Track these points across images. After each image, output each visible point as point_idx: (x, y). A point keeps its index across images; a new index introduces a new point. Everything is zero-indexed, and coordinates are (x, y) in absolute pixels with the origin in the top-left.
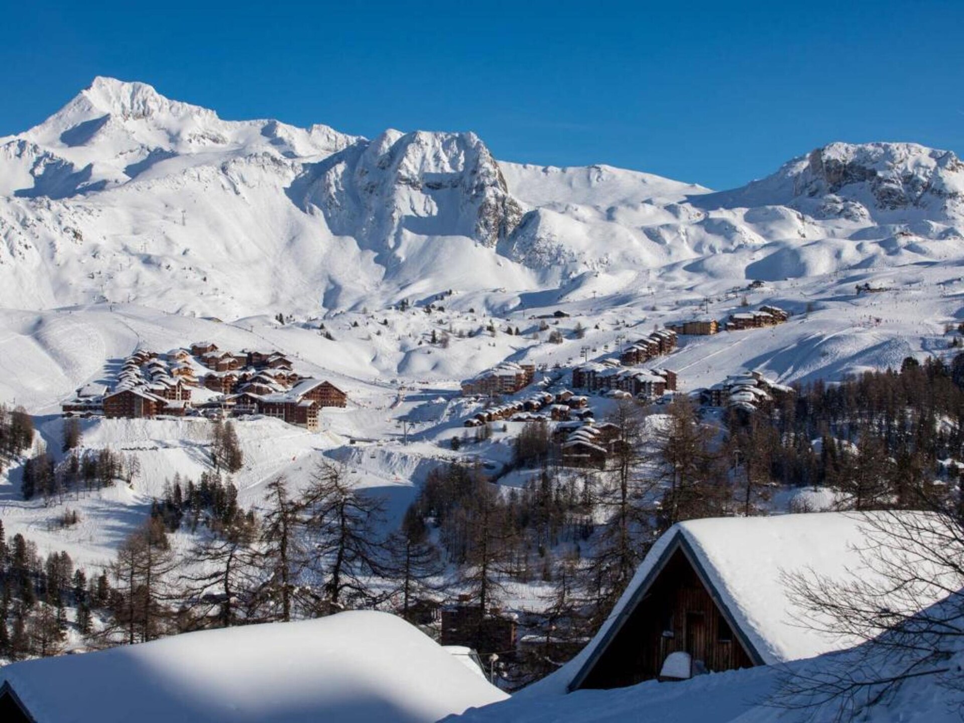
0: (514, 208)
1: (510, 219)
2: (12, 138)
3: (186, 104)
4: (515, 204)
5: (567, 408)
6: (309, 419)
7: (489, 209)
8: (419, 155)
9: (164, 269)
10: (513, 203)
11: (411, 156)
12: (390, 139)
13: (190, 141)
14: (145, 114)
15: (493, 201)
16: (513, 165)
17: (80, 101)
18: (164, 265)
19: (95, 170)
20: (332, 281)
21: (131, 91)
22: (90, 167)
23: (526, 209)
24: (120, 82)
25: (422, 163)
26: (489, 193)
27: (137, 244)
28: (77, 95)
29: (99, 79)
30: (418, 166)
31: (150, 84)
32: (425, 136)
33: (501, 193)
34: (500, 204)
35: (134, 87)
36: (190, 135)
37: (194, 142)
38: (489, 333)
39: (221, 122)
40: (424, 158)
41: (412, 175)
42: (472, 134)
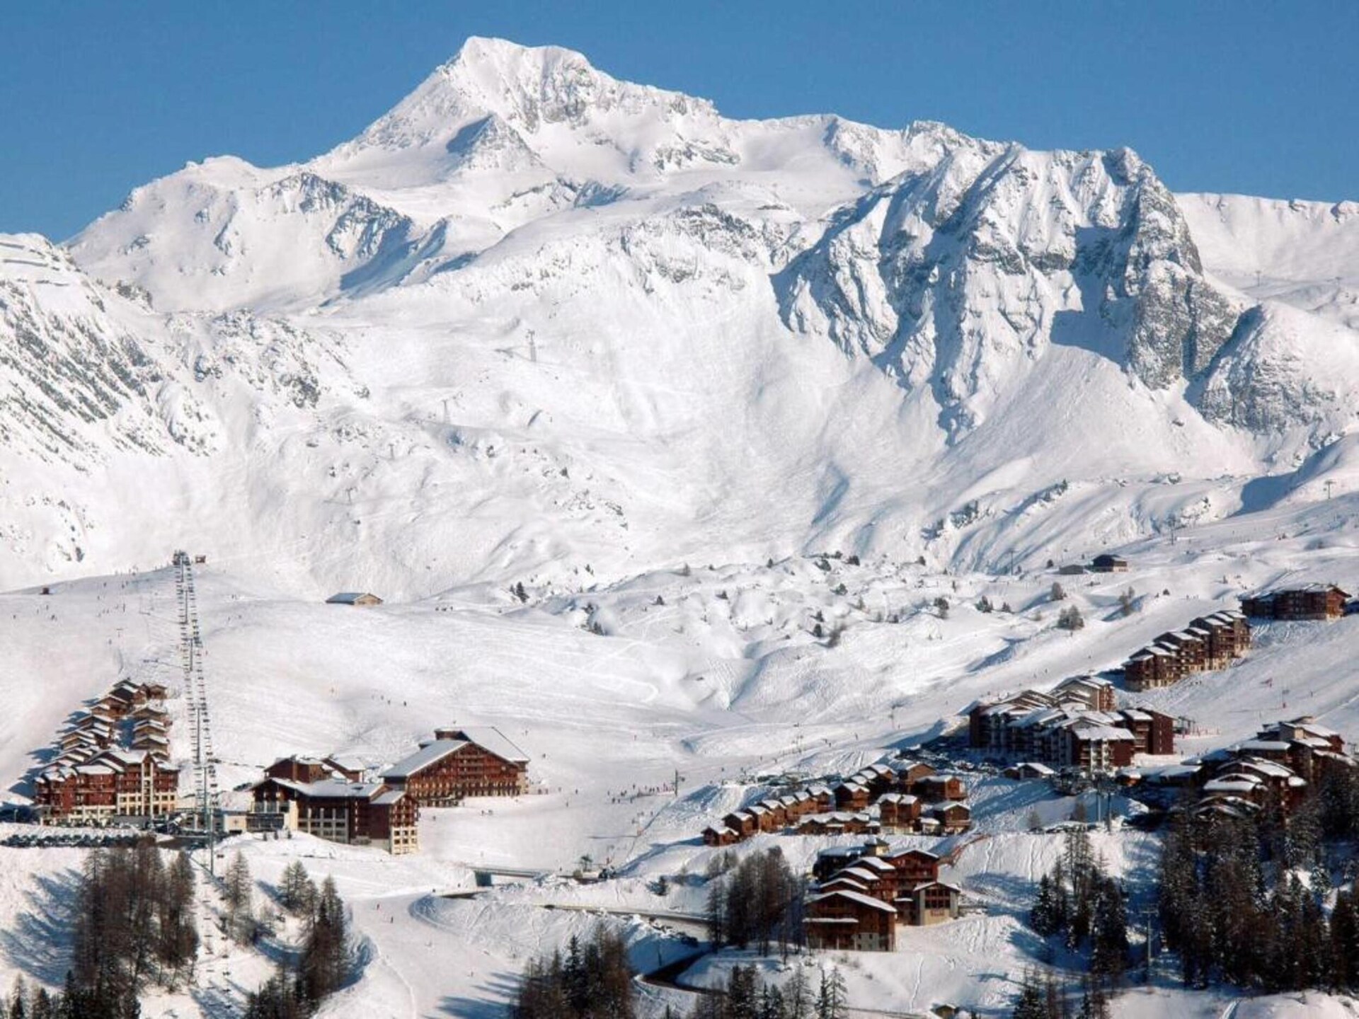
0: (1211, 303)
1: (1202, 326)
2: (291, 170)
3: (652, 89)
4: (1213, 295)
5: (911, 800)
6: (394, 829)
7: (1158, 308)
8: (1019, 200)
9: (481, 455)
10: (1208, 293)
11: (1001, 202)
12: (959, 169)
13: (661, 165)
14: (572, 111)
15: (1165, 291)
16: (1266, 203)
17: (436, 86)
18: (482, 445)
19: (450, 234)
20: (833, 468)
21: (540, 64)
22: (442, 227)
23: (1238, 303)
24: (517, 47)
25: (1024, 218)
26: (1158, 271)
27: (431, 403)
28: (426, 76)
29: (474, 44)
30: (1015, 224)
31: (579, 51)
32: (1031, 160)
33: (1181, 274)
34: (1180, 297)
35: (545, 55)
36: (660, 153)
37: (670, 167)
38: (936, 610)
39: (725, 122)
40: (1028, 205)
41: (1004, 243)
42: (1128, 150)
